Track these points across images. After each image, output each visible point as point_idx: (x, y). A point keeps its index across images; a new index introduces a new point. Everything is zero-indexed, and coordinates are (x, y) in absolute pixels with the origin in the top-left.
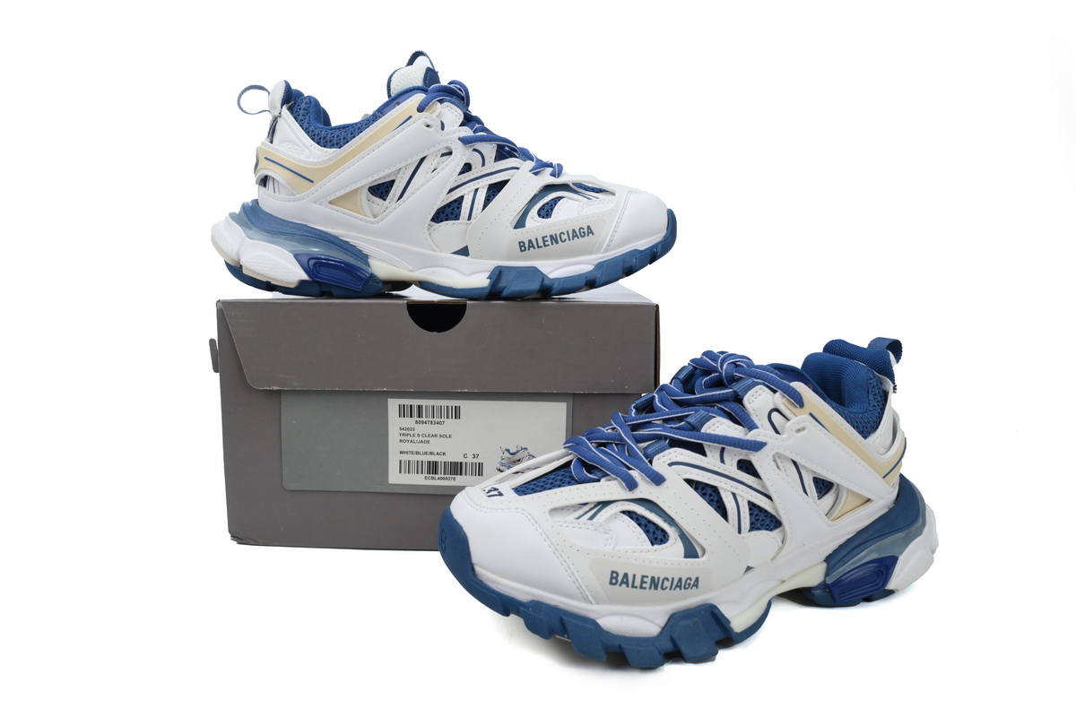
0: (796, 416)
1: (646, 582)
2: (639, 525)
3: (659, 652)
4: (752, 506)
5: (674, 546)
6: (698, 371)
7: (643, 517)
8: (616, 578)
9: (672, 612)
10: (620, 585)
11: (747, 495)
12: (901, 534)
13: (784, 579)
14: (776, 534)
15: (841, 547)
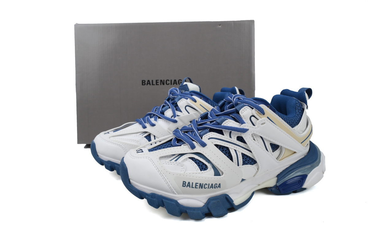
0: (261, 118)
1: (197, 186)
2: (196, 163)
3: (203, 214)
4: (243, 155)
5: (210, 172)
6: (226, 103)
7: (198, 160)
8: (185, 184)
9: (209, 197)
10: (187, 187)
11: (241, 151)
12: (309, 166)
13: (259, 184)
14: (254, 166)
15: (284, 171)
